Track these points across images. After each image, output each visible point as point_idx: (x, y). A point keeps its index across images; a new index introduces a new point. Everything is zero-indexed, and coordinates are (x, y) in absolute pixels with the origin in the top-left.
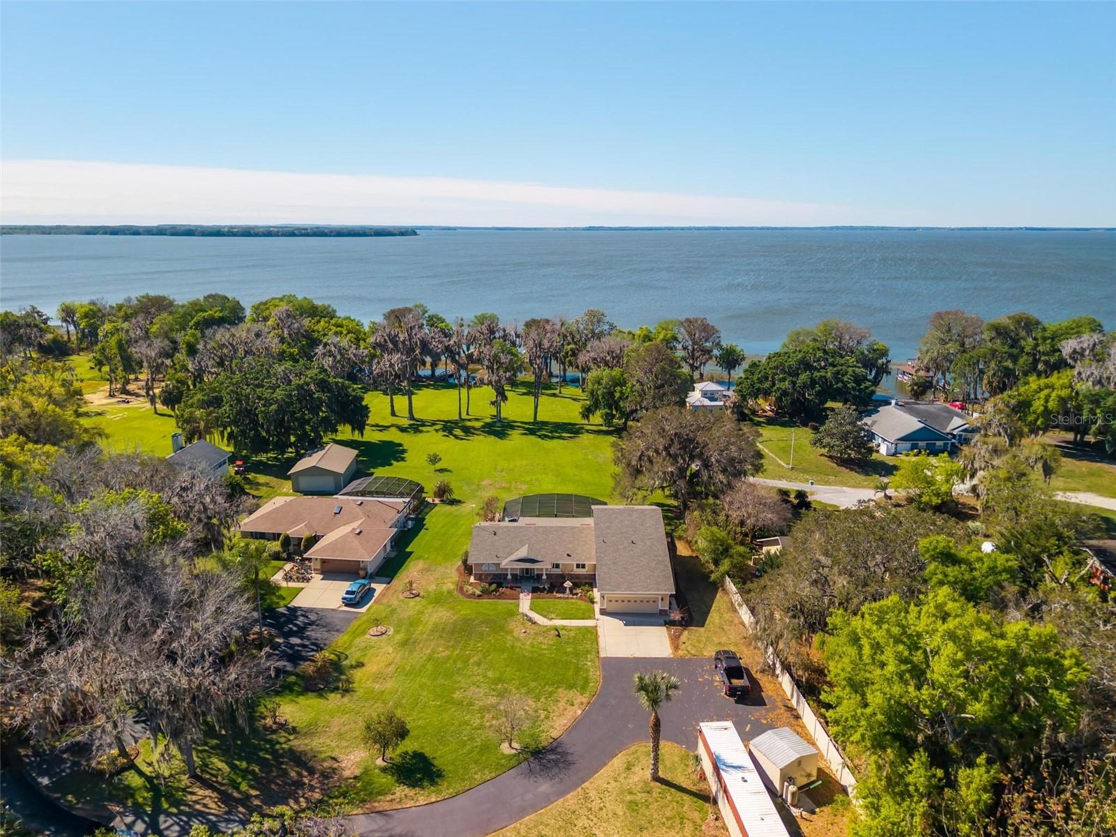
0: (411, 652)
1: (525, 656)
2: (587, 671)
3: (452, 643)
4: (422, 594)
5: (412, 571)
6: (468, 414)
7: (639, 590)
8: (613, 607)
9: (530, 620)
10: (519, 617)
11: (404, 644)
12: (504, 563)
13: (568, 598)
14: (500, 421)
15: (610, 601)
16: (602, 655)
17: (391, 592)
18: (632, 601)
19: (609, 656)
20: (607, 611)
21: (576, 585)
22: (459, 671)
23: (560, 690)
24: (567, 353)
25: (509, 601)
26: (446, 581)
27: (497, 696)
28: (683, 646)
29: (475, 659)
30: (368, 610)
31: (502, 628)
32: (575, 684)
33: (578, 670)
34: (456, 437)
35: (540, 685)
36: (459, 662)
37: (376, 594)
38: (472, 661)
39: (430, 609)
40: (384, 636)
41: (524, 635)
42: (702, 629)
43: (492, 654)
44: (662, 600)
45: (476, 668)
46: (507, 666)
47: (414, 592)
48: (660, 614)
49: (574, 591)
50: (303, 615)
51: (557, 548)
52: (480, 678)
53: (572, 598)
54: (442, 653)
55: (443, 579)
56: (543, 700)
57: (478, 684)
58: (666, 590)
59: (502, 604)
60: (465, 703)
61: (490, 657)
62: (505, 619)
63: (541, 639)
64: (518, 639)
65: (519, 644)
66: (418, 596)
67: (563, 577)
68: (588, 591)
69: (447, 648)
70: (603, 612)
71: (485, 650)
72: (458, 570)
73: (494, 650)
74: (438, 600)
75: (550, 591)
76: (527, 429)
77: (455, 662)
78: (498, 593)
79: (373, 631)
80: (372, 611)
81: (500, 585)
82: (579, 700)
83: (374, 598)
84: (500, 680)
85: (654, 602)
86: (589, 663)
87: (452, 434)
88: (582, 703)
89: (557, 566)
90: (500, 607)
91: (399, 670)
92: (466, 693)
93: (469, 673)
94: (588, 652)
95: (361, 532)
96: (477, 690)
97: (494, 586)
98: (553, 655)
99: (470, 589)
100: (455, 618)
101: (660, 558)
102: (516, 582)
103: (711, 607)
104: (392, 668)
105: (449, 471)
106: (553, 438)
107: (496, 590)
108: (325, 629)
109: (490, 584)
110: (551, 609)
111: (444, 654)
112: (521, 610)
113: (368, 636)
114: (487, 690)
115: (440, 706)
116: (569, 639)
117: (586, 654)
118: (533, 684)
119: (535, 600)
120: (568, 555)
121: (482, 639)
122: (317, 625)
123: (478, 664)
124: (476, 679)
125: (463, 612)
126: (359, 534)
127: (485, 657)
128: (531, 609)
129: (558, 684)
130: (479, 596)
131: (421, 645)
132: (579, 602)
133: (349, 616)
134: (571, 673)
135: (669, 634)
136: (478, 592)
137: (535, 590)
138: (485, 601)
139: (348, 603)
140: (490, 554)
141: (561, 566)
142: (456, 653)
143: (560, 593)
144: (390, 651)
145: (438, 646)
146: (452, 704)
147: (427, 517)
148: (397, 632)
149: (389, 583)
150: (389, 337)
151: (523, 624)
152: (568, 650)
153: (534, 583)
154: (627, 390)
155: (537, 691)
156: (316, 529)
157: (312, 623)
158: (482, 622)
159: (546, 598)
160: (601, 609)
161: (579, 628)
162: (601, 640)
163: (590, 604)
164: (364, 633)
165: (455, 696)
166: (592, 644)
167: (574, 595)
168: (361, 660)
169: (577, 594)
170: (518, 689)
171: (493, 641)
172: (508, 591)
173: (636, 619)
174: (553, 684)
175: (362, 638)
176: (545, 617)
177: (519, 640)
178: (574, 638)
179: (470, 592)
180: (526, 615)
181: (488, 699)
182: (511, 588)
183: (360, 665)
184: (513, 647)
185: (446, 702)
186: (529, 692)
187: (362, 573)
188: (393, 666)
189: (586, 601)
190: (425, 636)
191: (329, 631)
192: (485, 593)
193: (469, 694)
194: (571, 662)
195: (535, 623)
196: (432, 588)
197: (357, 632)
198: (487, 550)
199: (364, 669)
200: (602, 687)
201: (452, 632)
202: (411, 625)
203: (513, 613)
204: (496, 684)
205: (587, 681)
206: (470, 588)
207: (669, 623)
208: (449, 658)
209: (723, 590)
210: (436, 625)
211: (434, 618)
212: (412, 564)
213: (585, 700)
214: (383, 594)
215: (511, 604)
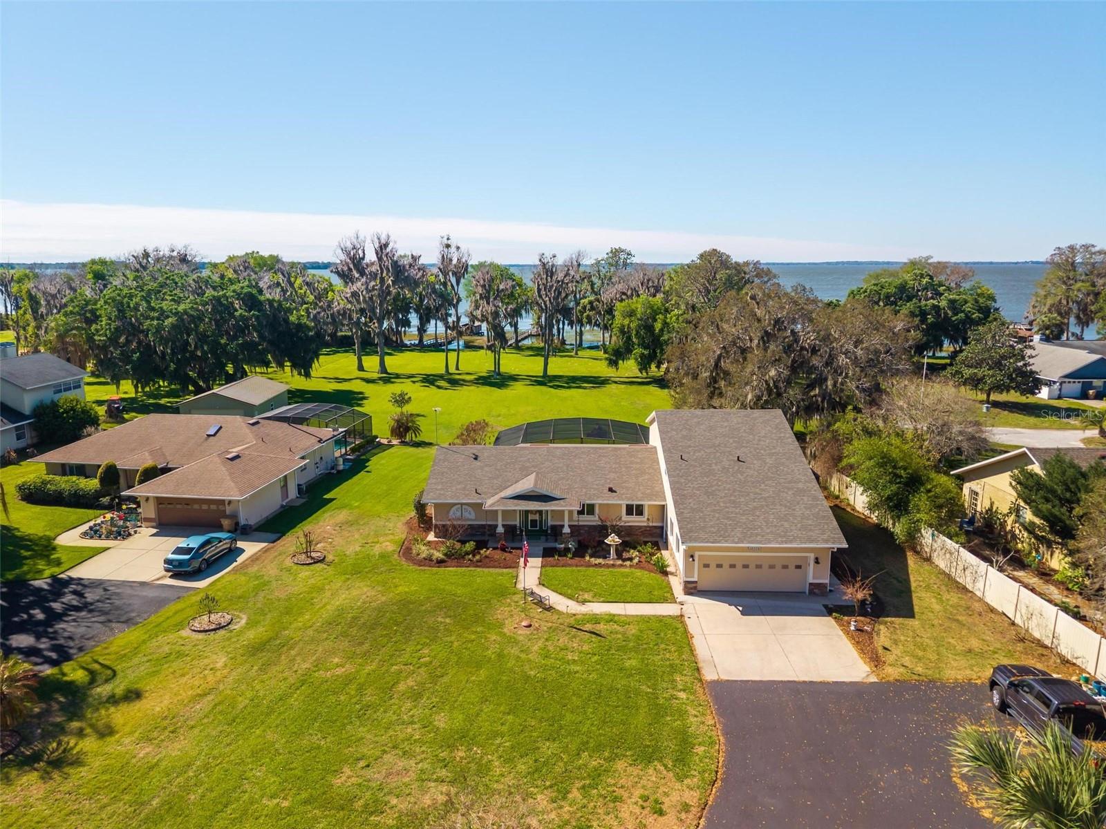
0: (263, 669)
1: (527, 678)
2: (682, 714)
3: (366, 646)
4: (330, 558)
5: (323, 524)
6: (457, 368)
7: (770, 542)
8: (711, 579)
9: (540, 602)
10: (516, 598)
11: (256, 649)
12: (490, 503)
13: (613, 566)
14: (499, 374)
15: (706, 566)
16: (709, 675)
17: (272, 554)
18: (752, 566)
19: (724, 677)
20: (700, 586)
21: (626, 545)
22: (364, 712)
23: (620, 765)
24: (584, 308)
25: (498, 570)
26: (381, 539)
27: (452, 782)
28: (890, 658)
29: (410, 682)
30: (211, 585)
31: (479, 619)
32: (656, 749)
33: (659, 712)
34: (439, 387)
35: (565, 749)
36: (369, 691)
37: (241, 559)
38: (402, 687)
39: (338, 583)
40: (222, 632)
41: (528, 631)
42: (914, 623)
43: (451, 672)
44: (817, 561)
45: (409, 705)
46: (484, 700)
47: (313, 555)
48: (811, 592)
49: (625, 555)
50: (75, 592)
51: (590, 479)
52: (415, 731)
53: (621, 566)
54: (338, 667)
55: (377, 536)
56: (575, 794)
57: (407, 747)
58: (826, 541)
59: (484, 577)
60: (359, 804)
61: (446, 679)
62: (489, 601)
63: (563, 640)
64: (513, 641)
65: (515, 651)
66: (322, 561)
67: (603, 530)
68: (652, 554)
69: (351, 657)
70: (692, 589)
71: (436, 663)
72: (407, 523)
73: (457, 663)
74: (358, 569)
75: (580, 552)
76: (536, 381)
77: (361, 689)
78: (478, 557)
79: (203, 622)
80: (219, 585)
81: (481, 545)
82: (675, 797)
83: (235, 564)
84: (462, 737)
85: (798, 567)
86: (682, 695)
87: (434, 385)
88: (686, 808)
89: (590, 509)
90: (478, 580)
91: (220, 708)
92: (369, 773)
93: (391, 716)
94: (673, 669)
95: (237, 457)
96: (401, 764)
97: (470, 546)
98: (594, 676)
99: (424, 551)
100: (384, 599)
101: (800, 485)
102: (513, 541)
103: (908, 581)
104: (206, 704)
105: (423, 416)
106: (569, 388)
107: (474, 553)
108: (102, 618)
109: (463, 542)
110: (583, 585)
111: (339, 671)
112: (520, 586)
113: (185, 633)
114: (425, 765)
115: (289, 812)
116: (626, 640)
117: (671, 674)
118: (548, 749)
119: (549, 569)
120: (611, 490)
121: (434, 640)
122: (91, 611)
123: (416, 696)
124: (402, 732)
125: (400, 589)
126: (232, 459)
127: (434, 678)
128: (541, 584)
129: (615, 747)
130: (440, 562)
131: (293, 653)
132: (638, 573)
133: (164, 594)
134: (641, 719)
135: (847, 632)
136: (438, 555)
137: (547, 553)
138: (451, 571)
139: (178, 570)
140: (464, 489)
141: (597, 510)
142: (368, 668)
143: (599, 557)
144: (219, 665)
145: (333, 652)
146: (323, 807)
147: (374, 459)
148: (251, 624)
149: (274, 542)
150: (353, 262)
151: (524, 610)
152: (628, 664)
153: (547, 540)
154: (671, 318)
155: (560, 767)
156: (169, 458)
157: (85, 606)
158: (439, 607)
159: (570, 565)
160: (686, 583)
161: (645, 619)
162: (698, 643)
163: (659, 577)
164: (179, 626)
165: (337, 781)
166: (680, 652)
167: (624, 560)
168: (139, 686)
169: (631, 559)
170: (509, 760)
171: (456, 644)
172: (498, 555)
173: (761, 602)
174: (599, 748)
175: (172, 637)
176: (570, 597)
177: (516, 642)
178: (638, 638)
179: (423, 556)
180: (532, 593)
181: (425, 791)
182: (503, 549)
183: (133, 695)
184: (500, 656)
185: (306, 802)
186: (535, 771)
187: (226, 523)
188: (210, 698)
189: (651, 571)
190: (310, 632)
191: (110, 621)
192: (452, 558)
193: (375, 775)
194: (638, 693)
195: (549, 609)
196: (353, 549)
197: (165, 625)
198: (460, 483)
199: (137, 705)
200: (730, 758)
201: (372, 626)
202: (288, 612)
203: (503, 592)
204: (452, 747)
205: (685, 743)
206: (423, 548)
207: (838, 610)
208: (348, 680)
209: (917, 553)
210: (341, 612)
211: (342, 599)
212: (326, 515)
213: (692, 797)
214: (254, 559)
215: (502, 575)
